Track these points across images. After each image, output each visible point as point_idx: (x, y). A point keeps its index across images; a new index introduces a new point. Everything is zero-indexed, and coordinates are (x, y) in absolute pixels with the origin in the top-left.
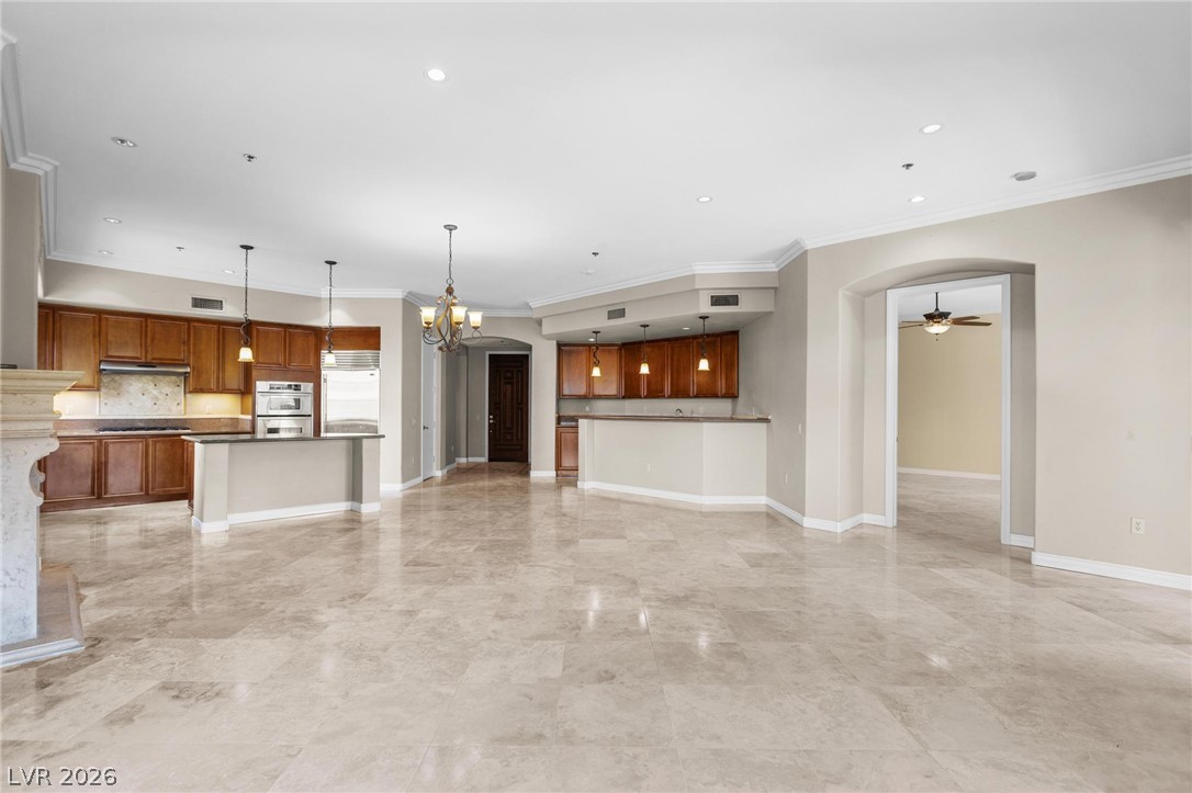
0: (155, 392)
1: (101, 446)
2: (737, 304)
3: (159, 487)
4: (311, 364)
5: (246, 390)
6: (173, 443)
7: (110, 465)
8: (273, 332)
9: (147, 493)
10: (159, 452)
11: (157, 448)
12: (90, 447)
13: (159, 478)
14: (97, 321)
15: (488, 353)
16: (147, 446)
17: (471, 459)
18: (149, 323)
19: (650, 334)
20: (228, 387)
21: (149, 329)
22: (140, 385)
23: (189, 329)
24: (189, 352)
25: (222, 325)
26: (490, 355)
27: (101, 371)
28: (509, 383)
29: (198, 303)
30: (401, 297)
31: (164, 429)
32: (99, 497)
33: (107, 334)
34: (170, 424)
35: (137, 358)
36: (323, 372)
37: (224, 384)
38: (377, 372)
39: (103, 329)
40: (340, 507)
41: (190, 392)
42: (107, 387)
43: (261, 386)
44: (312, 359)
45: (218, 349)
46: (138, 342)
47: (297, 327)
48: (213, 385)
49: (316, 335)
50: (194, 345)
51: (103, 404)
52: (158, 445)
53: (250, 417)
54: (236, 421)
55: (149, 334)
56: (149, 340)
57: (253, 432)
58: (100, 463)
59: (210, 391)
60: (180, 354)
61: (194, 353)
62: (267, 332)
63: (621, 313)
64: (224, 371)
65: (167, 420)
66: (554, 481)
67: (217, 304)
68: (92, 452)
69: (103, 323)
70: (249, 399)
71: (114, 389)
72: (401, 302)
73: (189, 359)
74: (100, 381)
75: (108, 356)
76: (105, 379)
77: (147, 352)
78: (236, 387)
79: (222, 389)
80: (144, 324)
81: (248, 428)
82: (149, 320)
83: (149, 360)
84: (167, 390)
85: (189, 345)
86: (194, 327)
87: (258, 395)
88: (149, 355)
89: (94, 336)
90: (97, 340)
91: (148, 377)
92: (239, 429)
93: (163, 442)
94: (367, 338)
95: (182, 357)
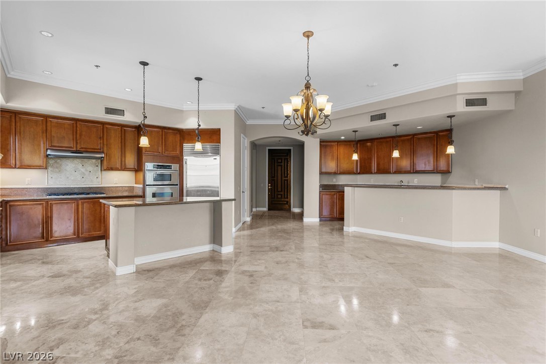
0: (83, 170)
1: (48, 206)
2: (486, 105)
3: (86, 232)
4: (178, 152)
5: (138, 168)
6: (94, 203)
7: (54, 219)
8: (154, 131)
9: (78, 236)
10: (86, 208)
11: (84, 207)
12: (40, 207)
13: (86, 226)
14: (45, 123)
15: (268, 148)
16: (78, 205)
17: (258, 209)
18: (78, 125)
19: (400, 130)
20: (127, 167)
21: (78, 129)
22: (73, 166)
23: (103, 129)
24: (104, 144)
25: (122, 127)
26: (269, 150)
27: (47, 156)
28: (279, 165)
29: (109, 111)
30: (234, 109)
31: (88, 194)
32: (47, 240)
33: (51, 132)
34: (92, 191)
35: (71, 147)
36: (184, 157)
37: (125, 164)
38: (218, 157)
39: (49, 128)
40: (207, 248)
41: (105, 170)
42: (52, 166)
43: (149, 166)
44: (178, 149)
45: (122, 142)
46: (71, 137)
47: (169, 128)
48: (118, 166)
49: (180, 134)
50: (107, 139)
51: (49, 178)
52: (85, 205)
53: (141, 186)
54: (131, 189)
55: (78, 132)
56: (78, 136)
57: (143, 196)
58: (47, 217)
59: (117, 169)
60: (97, 146)
61: (107, 145)
62: (152, 131)
63: (382, 116)
64: (125, 157)
65: (90, 188)
66: (318, 224)
67: (121, 112)
68: (41, 210)
69: (49, 124)
70: (140, 175)
71: (57, 168)
72: (234, 112)
73: (103, 148)
74: (47, 163)
75: (52, 146)
76: (51, 162)
77: (77, 143)
78: (132, 167)
79: (124, 168)
80: (75, 125)
81: (141, 193)
82: (78, 123)
83: (78, 149)
84: (90, 168)
85: (103, 139)
86: (107, 127)
87: (147, 172)
88: (78, 146)
89: (43, 133)
90: (45, 134)
91: (78, 160)
92: (134, 194)
93: (88, 202)
94: (212, 136)
95: (99, 147)
